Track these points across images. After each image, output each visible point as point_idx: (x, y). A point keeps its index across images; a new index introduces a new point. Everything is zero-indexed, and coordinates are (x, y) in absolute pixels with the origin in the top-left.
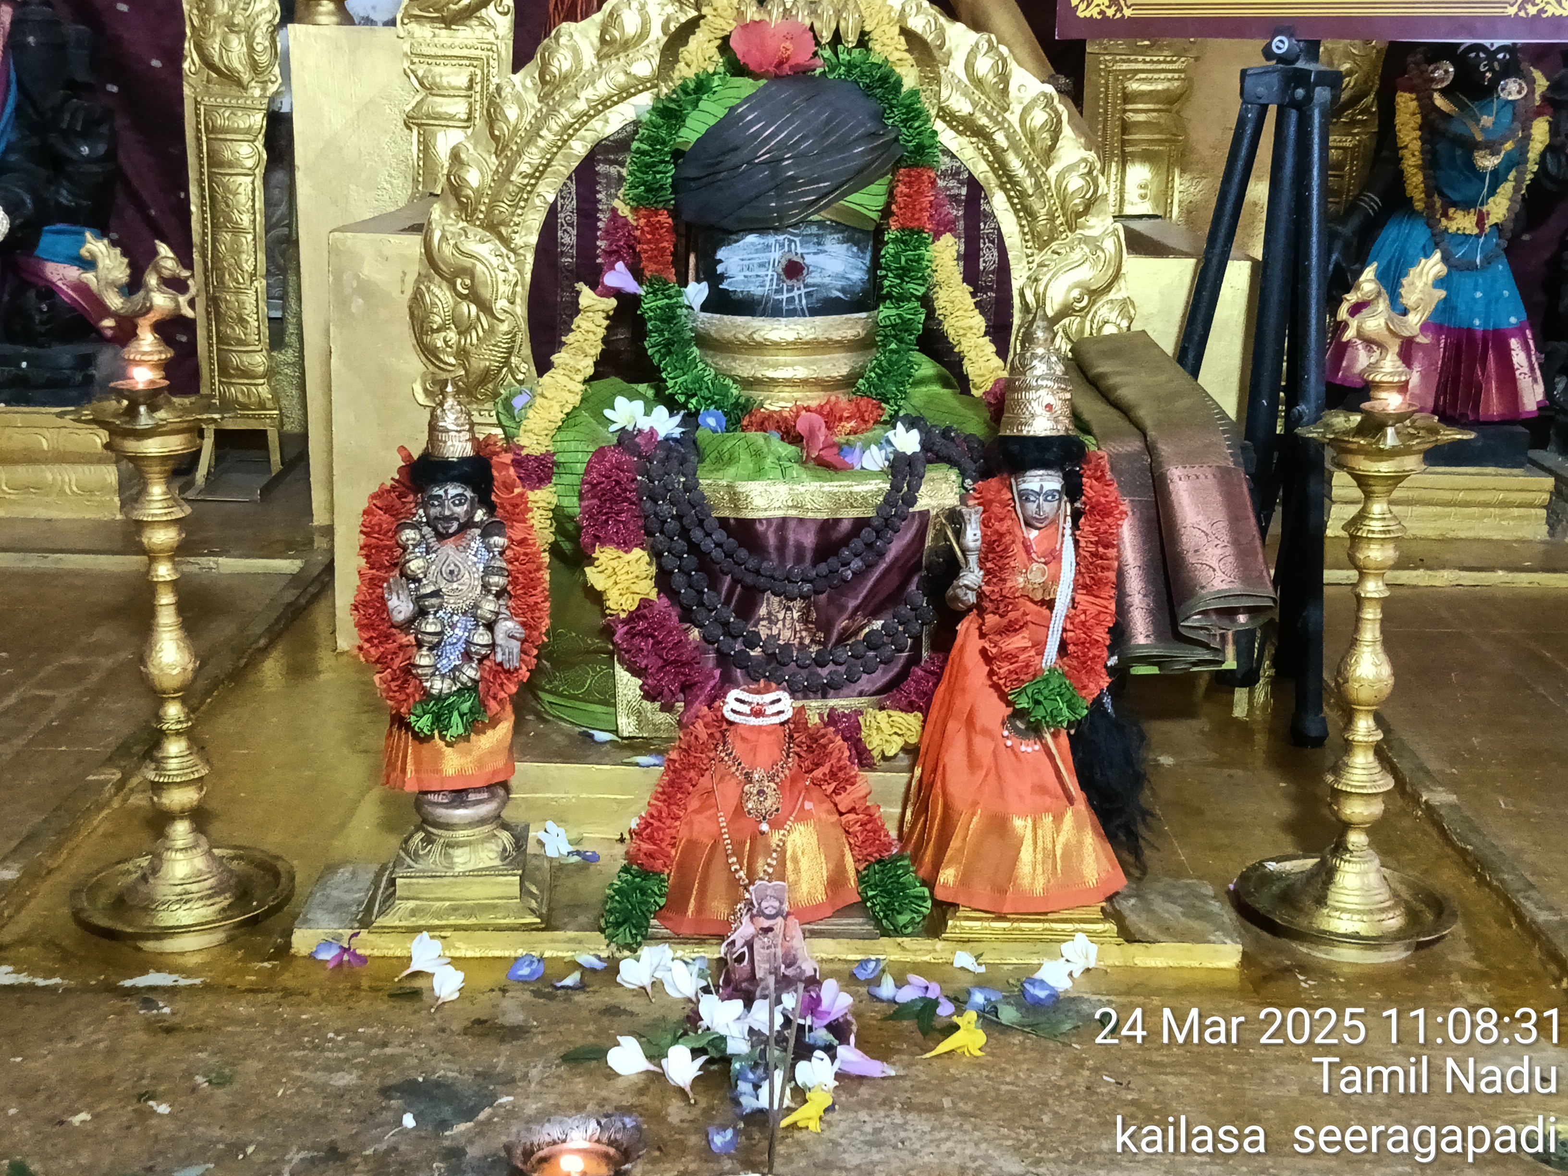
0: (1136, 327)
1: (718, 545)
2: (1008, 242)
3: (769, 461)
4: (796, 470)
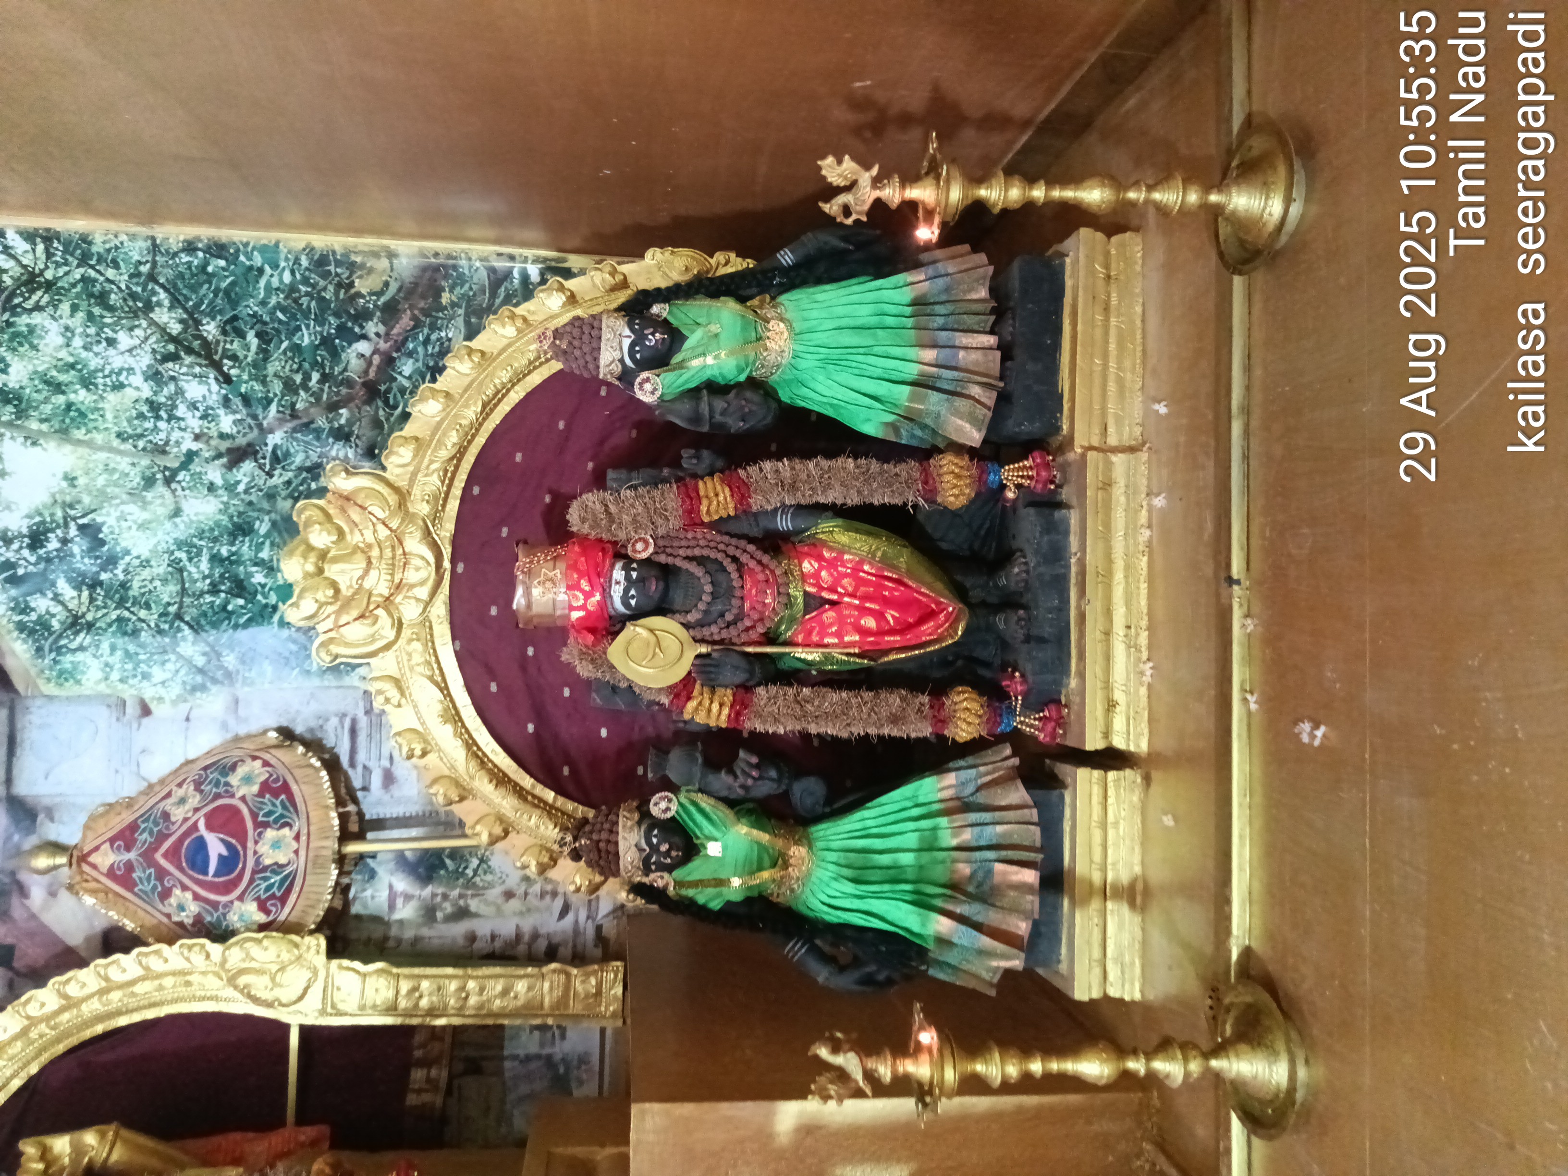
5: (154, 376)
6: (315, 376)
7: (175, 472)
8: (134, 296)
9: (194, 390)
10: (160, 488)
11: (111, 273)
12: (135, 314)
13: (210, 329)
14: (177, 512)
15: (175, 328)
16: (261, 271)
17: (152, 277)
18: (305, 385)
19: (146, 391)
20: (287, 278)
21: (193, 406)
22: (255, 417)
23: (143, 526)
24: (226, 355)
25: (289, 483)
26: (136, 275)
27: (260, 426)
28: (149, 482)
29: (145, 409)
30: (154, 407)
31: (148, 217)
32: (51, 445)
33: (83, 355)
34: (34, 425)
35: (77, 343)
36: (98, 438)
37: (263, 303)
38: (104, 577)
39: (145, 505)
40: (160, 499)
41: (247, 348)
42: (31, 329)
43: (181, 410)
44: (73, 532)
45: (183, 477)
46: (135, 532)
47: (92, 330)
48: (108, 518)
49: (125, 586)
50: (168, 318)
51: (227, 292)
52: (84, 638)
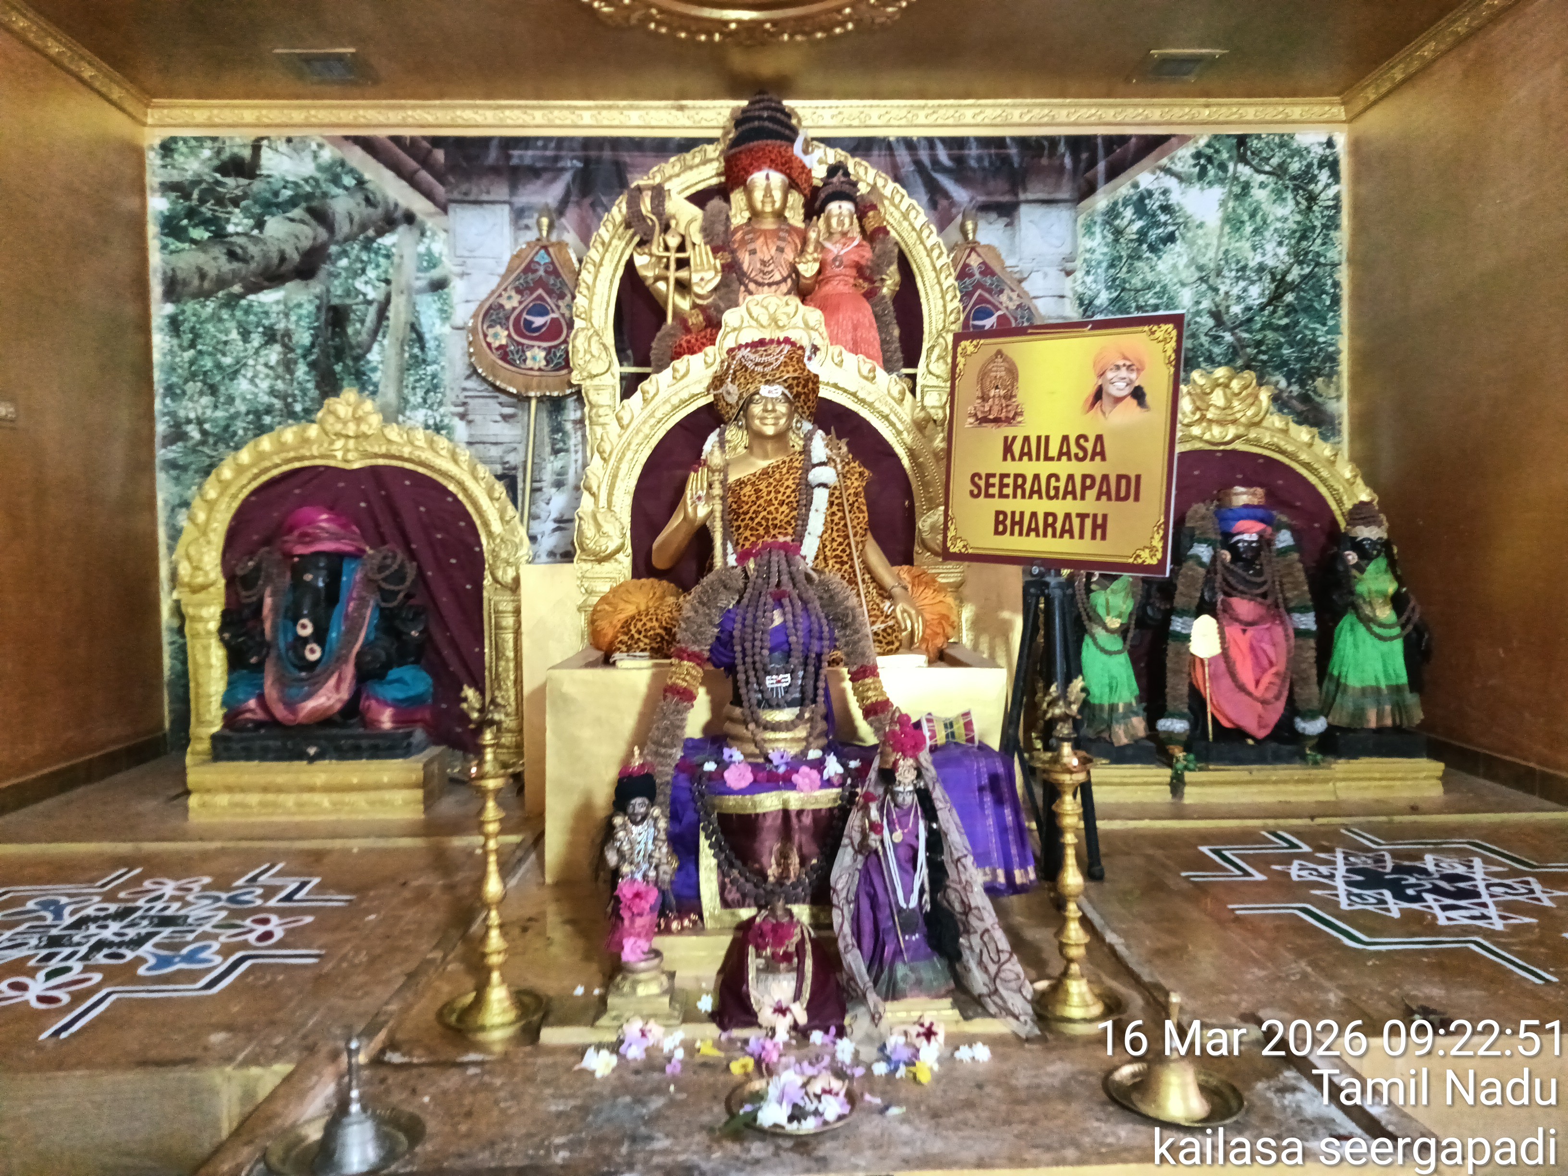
5: (1261, 268)
6: (1264, 357)
7: (1206, 282)
8: (1306, 254)
9: (1255, 291)
10: (1197, 275)
11: (1319, 241)
12: (1296, 255)
13: (1289, 298)
14: (1183, 285)
15: (1289, 278)
16: (1324, 325)
17: (1318, 264)
18: (1260, 352)
19: (1252, 264)
20: (1321, 340)
21: (1245, 290)
22: (1241, 325)
23: (1175, 266)
24: (1276, 307)
25: (1202, 345)
26: (1318, 254)
27: (1236, 328)
28: (1200, 268)
29: (1242, 264)
30: (1244, 268)
31: (1351, 261)
32: (1220, 214)
33: (1272, 228)
34: (1231, 204)
35: (1279, 225)
36: (1225, 239)
37: (1306, 327)
38: (1145, 246)
39: (1187, 266)
40: (1191, 275)
41: (1280, 318)
42: (1284, 200)
43: (1242, 284)
44: (1171, 228)
45: (1204, 287)
46: (1171, 262)
47: (1286, 233)
48: (1178, 247)
49: (1139, 258)
50: (1294, 275)
51: (1311, 306)
52: (1110, 237)
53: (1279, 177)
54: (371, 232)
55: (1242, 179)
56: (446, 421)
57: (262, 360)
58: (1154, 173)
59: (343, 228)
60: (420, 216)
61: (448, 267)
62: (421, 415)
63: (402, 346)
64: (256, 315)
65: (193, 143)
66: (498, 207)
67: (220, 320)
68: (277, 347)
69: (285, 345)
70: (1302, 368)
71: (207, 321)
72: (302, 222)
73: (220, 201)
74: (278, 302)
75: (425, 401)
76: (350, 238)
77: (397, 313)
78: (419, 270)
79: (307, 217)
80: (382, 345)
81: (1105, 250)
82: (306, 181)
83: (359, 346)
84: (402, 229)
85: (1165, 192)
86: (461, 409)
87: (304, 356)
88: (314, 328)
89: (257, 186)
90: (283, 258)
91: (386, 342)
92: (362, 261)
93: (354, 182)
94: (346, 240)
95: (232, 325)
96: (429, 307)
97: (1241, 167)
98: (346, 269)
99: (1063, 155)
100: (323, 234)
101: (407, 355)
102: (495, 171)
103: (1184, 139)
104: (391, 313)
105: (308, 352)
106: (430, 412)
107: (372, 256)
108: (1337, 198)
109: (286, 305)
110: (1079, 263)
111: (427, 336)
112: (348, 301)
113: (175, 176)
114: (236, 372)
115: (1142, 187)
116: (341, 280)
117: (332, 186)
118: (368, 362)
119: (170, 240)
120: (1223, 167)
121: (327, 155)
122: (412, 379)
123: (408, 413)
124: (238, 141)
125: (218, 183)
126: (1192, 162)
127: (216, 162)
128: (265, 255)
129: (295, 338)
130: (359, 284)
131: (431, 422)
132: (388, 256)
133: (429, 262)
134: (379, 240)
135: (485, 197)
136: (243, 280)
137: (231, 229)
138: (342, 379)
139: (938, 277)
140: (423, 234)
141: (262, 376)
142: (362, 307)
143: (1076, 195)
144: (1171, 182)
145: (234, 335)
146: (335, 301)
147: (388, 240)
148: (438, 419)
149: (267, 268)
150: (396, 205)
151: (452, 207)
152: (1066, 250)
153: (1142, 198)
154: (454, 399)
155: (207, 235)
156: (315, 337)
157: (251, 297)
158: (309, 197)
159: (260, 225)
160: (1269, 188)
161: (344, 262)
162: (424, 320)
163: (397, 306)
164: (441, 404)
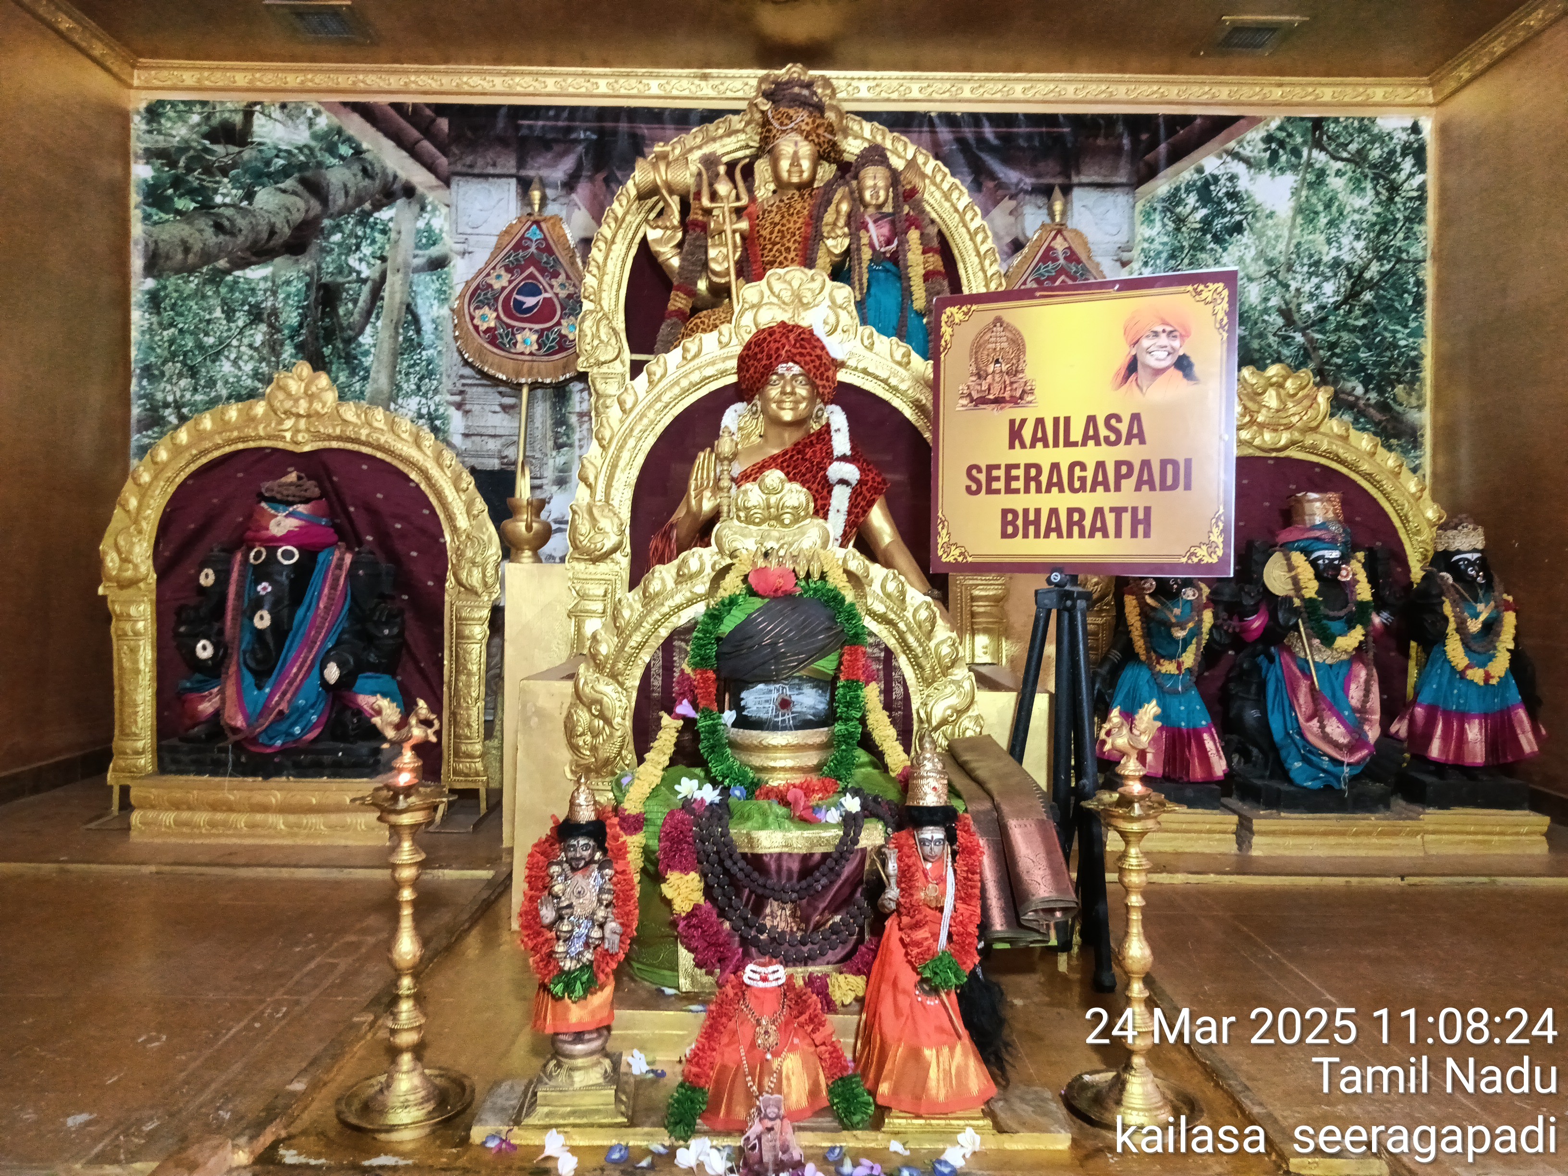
0: (984, 733)
1: (741, 870)
2: (909, 683)
3: (771, 819)
4: (787, 824)
5: (1336, 263)
6: (1339, 361)
7: (1276, 277)
8: (1386, 250)
9: (1329, 288)
10: (1266, 269)
11: (1401, 235)
12: (1376, 250)
13: (1367, 296)
14: (1250, 279)
15: (1367, 275)
16: (1406, 326)
17: (1399, 260)
18: (1333, 355)
19: (1325, 259)
20: (1402, 343)
21: (1318, 287)
22: (1313, 325)
23: (1241, 260)
24: (1352, 306)
25: (1270, 346)
26: (1400, 250)
27: (1307, 328)
28: (1270, 262)
29: (1316, 258)
30: (1317, 263)
31: (1438, 257)
32: (1292, 204)
33: (1349, 221)
34: (1304, 193)
35: (1356, 217)
36: (1297, 231)
37: (1385, 328)
38: (1209, 237)
39: (1255, 260)
40: (1259, 269)
41: (1356, 319)
42: (1363, 190)
43: (1315, 280)
44: (1238, 218)
45: (1273, 282)
46: (1238, 254)
47: (1364, 225)
48: (1246, 238)
49: (1203, 249)
50: (1373, 271)
51: (1392, 306)
52: (1171, 226)
53: (1357, 164)
54: (367, 206)
55: (1317, 166)
56: (441, 410)
57: (246, 341)
58: (1220, 157)
59: (339, 201)
60: (420, 189)
61: (448, 244)
62: (413, 403)
63: (396, 328)
64: (242, 292)
65: (181, 107)
66: (504, 180)
67: (204, 297)
68: (263, 327)
69: (271, 325)
70: (1380, 374)
71: (188, 297)
72: (295, 193)
73: (208, 170)
74: (265, 279)
75: (419, 388)
76: (346, 211)
77: (392, 293)
78: (418, 247)
79: (300, 188)
80: (374, 326)
81: (1165, 239)
82: (300, 149)
83: (350, 327)
84: (401, 202)
85: (1232, 178)
86: (457, 398)
87: (292, 338)
88: (303, 307)
89: (248, 154)
90: (272, 233)
91: (379, 324)
92: (357, 237)
93: (351, 151)
94: (340, 214)
95: (215, 302)
96: (427, 288)
97: (1315, 153)
98: (340, 245)
99: (1121, 136)
100: (316, 206)
101: (401, 338)
102: (503, 142)
103: (1254, 121)
104: (386, 294)
105: (295, 332)
106: (424, 401)
107: (368, 231)
108: (1422, 188)
109: (274, 282)
110: (1135, 253)
111: (424, 319)
112: (340, 279)
113: (160, 142)
114: (218, 353)
115: (1207, 173)
116: (335, 256)
117: (327, 155)
118: (360, 345)
119: (153, 211)
120: (1296, 152)
121: (323, 122)
122: (405, 364)
123: (400, 401)
124: (229, 106)
125: (206, 150)
126: (1262, 146)
127: (205, 129)
128: (253, 228)
129: (283, 317)
130: (353, 261)
131: (424, 411)
132: (384, 232)
133: (429, 238)
134: (376, 215)
135: (491, 170)
136: (229, 254)
137: (218, 199)
138: (331, 363)
139: (981, 263)
140: (423, 209)
141: (245, 357)
142: (354, 285)
143: (1135, 180)
144: (1239, 168)
145: (218, 313)
146: (326, 279)
147: (385, 214)
148: (432, 408)
149: (255, 242)
150: (395, 177)
151: (455, 180)
152: (1122, 238)
153: (1206, 184)
154: (451, 387)
155: (193, 205)
156: (304, 316)
157: (237, 273)
158: (303, 167)
159: (250, 196)
160: (1346, 177)
161: (337, 237)
162: (419, 301)
163: (392, 285)
164: (436, 391)
